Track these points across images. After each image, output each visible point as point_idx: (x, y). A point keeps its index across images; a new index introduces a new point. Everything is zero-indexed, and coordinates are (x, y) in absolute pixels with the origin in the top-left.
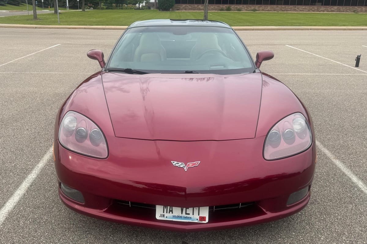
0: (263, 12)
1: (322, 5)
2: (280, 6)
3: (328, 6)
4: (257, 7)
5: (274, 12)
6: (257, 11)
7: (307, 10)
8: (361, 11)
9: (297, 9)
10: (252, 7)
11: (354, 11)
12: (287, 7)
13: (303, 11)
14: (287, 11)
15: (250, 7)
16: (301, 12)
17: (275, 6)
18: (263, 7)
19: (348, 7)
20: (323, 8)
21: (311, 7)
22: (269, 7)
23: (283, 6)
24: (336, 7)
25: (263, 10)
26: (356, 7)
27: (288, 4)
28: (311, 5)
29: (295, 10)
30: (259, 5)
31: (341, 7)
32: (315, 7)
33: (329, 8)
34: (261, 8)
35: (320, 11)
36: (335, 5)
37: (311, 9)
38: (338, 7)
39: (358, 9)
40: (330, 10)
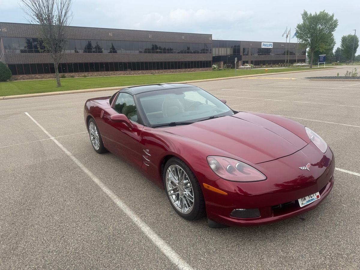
0: (92, 77)
1: (131, 70)
2: (103, 72)
3: (135, 71)
4: (86, 74)
5: (100, 77)
6: (87, 76)
7: (123, 74)
8: (156, 73)
9: (116, 74)
10: (83, 74)
11: (152, 73)
12: (108, 72)
13: (120, 75)
14: (109, 75)
15: (81, 74)
16: (119, 76)
17: (100, 73)
18: (91, 73)
19: (148, 71)
20: (132, 72)
21: (125, 72)
22: (95, 73)
23: (106, 72)
24: (140, 71)
25: (91, 76)
26: (152, 71)
27: (109, 71)
28: (125, 70)
29: (114, 75)
30: (88, 73)
31: (143, 71)
32: (128, 72)
33: (136, 72)
34: (89, 75)
35: (131, 75)
36: (140, 70)
37: (125, 73)
38: (142, 71)
39: (154, 72)
40: (137, 73)
